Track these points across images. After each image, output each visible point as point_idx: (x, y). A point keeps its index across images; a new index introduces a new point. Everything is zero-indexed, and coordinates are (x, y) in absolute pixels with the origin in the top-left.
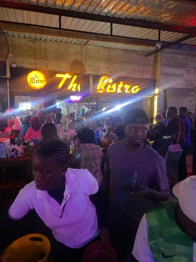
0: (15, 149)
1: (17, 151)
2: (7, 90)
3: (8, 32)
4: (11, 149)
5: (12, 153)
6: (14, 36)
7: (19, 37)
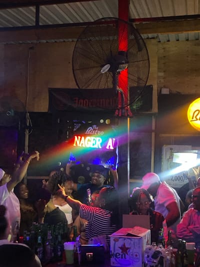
0: (159, 252)
1: (162, 258)
2: (151, 136)
3: (159, 34)
4: (151, 253)
5: (153, 260)
6: (169, 41)
7: (178, 40)
